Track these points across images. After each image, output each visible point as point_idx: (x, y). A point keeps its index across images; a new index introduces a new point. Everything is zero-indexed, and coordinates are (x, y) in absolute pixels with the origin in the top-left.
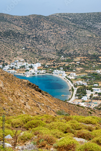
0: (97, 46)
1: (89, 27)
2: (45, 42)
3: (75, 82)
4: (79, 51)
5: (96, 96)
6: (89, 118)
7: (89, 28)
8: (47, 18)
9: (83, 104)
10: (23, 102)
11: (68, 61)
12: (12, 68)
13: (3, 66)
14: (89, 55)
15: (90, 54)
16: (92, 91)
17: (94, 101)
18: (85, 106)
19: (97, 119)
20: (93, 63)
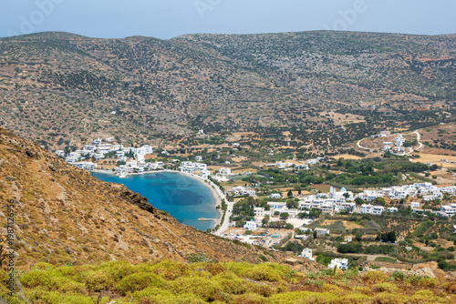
0: (279, 107)
1: (260, 64)
2: (161, 99)
3: (229, 189)
4: (239, 119)
5: (277, 219)
6: (262, 268)
7: (261, 68)
8: (166, 45)
9: (246, 239)
10: (111, 234)
11: (214, 142)
12: (87, 157)
13: (67, 152)
14: (261, 128)
15: (264, 125)
16: (267, 208)
17: (271, 231)
18: (251, 242)
19: (281, 269)
20: (269, 146)
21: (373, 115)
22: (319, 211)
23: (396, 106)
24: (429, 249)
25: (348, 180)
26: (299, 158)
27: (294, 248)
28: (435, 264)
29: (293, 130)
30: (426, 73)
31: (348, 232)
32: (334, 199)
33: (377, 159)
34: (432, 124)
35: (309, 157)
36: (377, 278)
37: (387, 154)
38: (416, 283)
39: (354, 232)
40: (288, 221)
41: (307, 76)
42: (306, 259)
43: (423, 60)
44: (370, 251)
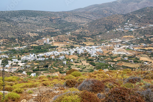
0: (14, 32)
1: (8, 20)
4: (2, 36)
5: (15, 64)
6: (10, 78)
7: (8, 21)
9: (6, 70)
14: (9, 38)
15: (10, 37)
16: (12, 61)
17: (14, 67)
18: (8, 71)
19: (16, 78)
20: (11, 43)
21: (41, 34)
22: (27, 60)
23: (47, 31)
24: (57, 68)
25: (35, 51)
26: (20, 46)
27: (21, 71)
28: (59, 72)
29: (18, 38)
30: (54, 22)
31: (35, 66)
32: (31, 57)
33: (42, 45)
34: (56, 35)
35: (23, 46)
36: (43, 77)
37: (45, 44)
38: (53, 78)
39: (37, 66)
40: (18, 64)
41: (22, 23)
42: (24, 74)
43: (53, 18)
44: (41, 70)
